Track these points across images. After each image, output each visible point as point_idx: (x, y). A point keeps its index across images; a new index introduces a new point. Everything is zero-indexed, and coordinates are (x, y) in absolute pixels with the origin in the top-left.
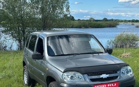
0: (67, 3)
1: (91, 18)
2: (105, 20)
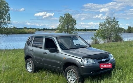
0: (8, 15)
1: (14, 27)
2: (25, 28)
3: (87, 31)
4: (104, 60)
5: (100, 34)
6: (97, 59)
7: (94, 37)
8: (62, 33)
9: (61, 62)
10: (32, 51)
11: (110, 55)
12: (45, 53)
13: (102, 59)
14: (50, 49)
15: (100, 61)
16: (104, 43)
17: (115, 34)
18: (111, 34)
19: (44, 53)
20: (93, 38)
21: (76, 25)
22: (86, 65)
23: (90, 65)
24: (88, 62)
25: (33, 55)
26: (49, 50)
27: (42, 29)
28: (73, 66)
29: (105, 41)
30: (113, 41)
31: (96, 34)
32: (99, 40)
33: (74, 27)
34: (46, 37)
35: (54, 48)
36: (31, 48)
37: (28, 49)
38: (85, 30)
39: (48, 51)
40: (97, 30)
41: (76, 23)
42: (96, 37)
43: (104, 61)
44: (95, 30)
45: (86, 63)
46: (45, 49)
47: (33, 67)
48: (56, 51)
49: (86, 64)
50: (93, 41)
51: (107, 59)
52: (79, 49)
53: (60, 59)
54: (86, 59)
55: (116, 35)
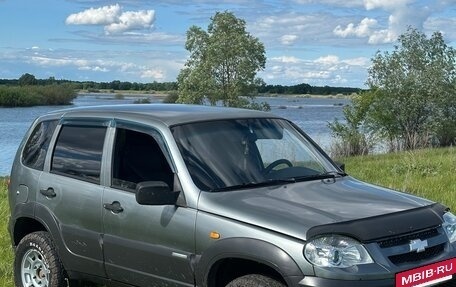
2: (28, 80)
3: (313, 96)
4: (418, 245)
5: (372, 108)
6: (385, 242)
7: (345, 122)
8: (198, 101)
9: (199, 256)
10: (50, 193)
11: (449, 219)
12: (115, 206)
13: (406, 241)
14: (140, 186)
15: (397, 250)
16: (392, 150)
17: (440, 112)
18: (421, 111)
19: (108, 207)
20: (339, 130)
21: (263, 66)
22: (327, 274)
23: (347, 276)
24: (336, 260)
25: (52, 213)
26: (132, 189)
27: (104, 86)
28: (261, 278)
29: (395, 142)
30: (434, 144)
31: (354, 112)
32: (367, 136)
33: (256, 77)
34: (118, 122)
35: (163, 184)
36: (44, 178)
37: (26, 182)
38: (303, 89)
39: (132, 197)
40: (356, 90)
41: (262, 60)
42: (355, 124)
43: (421, 253)
44: (348, 91)
45: (325, 263)
46: (114, 185)
47: (50, 277)
48: (173, 197)
49: (327, 268)
50: (339, 140)
51: (436, 241)
52: (290, 187)
53: (191, 240)
54: (327, 242)
55: (447, 114)
